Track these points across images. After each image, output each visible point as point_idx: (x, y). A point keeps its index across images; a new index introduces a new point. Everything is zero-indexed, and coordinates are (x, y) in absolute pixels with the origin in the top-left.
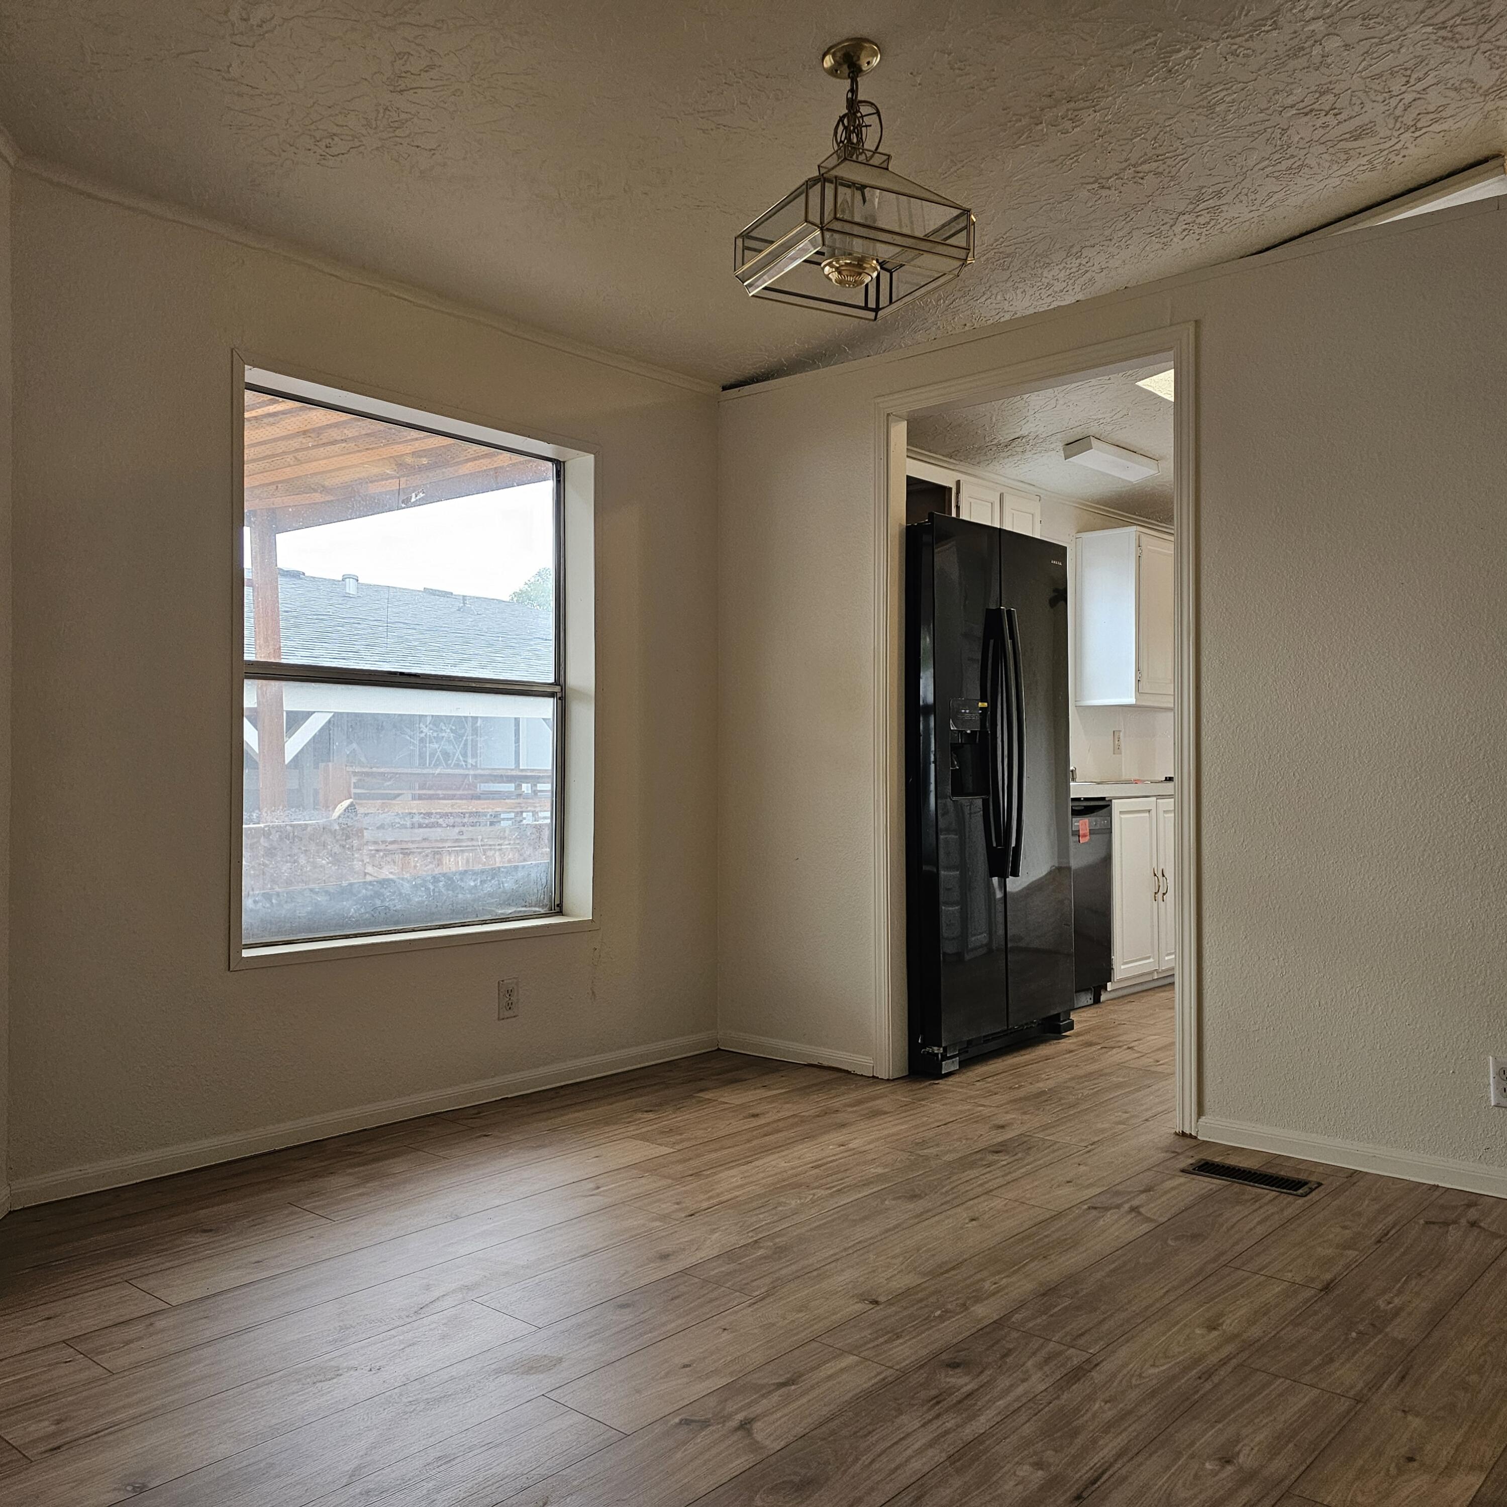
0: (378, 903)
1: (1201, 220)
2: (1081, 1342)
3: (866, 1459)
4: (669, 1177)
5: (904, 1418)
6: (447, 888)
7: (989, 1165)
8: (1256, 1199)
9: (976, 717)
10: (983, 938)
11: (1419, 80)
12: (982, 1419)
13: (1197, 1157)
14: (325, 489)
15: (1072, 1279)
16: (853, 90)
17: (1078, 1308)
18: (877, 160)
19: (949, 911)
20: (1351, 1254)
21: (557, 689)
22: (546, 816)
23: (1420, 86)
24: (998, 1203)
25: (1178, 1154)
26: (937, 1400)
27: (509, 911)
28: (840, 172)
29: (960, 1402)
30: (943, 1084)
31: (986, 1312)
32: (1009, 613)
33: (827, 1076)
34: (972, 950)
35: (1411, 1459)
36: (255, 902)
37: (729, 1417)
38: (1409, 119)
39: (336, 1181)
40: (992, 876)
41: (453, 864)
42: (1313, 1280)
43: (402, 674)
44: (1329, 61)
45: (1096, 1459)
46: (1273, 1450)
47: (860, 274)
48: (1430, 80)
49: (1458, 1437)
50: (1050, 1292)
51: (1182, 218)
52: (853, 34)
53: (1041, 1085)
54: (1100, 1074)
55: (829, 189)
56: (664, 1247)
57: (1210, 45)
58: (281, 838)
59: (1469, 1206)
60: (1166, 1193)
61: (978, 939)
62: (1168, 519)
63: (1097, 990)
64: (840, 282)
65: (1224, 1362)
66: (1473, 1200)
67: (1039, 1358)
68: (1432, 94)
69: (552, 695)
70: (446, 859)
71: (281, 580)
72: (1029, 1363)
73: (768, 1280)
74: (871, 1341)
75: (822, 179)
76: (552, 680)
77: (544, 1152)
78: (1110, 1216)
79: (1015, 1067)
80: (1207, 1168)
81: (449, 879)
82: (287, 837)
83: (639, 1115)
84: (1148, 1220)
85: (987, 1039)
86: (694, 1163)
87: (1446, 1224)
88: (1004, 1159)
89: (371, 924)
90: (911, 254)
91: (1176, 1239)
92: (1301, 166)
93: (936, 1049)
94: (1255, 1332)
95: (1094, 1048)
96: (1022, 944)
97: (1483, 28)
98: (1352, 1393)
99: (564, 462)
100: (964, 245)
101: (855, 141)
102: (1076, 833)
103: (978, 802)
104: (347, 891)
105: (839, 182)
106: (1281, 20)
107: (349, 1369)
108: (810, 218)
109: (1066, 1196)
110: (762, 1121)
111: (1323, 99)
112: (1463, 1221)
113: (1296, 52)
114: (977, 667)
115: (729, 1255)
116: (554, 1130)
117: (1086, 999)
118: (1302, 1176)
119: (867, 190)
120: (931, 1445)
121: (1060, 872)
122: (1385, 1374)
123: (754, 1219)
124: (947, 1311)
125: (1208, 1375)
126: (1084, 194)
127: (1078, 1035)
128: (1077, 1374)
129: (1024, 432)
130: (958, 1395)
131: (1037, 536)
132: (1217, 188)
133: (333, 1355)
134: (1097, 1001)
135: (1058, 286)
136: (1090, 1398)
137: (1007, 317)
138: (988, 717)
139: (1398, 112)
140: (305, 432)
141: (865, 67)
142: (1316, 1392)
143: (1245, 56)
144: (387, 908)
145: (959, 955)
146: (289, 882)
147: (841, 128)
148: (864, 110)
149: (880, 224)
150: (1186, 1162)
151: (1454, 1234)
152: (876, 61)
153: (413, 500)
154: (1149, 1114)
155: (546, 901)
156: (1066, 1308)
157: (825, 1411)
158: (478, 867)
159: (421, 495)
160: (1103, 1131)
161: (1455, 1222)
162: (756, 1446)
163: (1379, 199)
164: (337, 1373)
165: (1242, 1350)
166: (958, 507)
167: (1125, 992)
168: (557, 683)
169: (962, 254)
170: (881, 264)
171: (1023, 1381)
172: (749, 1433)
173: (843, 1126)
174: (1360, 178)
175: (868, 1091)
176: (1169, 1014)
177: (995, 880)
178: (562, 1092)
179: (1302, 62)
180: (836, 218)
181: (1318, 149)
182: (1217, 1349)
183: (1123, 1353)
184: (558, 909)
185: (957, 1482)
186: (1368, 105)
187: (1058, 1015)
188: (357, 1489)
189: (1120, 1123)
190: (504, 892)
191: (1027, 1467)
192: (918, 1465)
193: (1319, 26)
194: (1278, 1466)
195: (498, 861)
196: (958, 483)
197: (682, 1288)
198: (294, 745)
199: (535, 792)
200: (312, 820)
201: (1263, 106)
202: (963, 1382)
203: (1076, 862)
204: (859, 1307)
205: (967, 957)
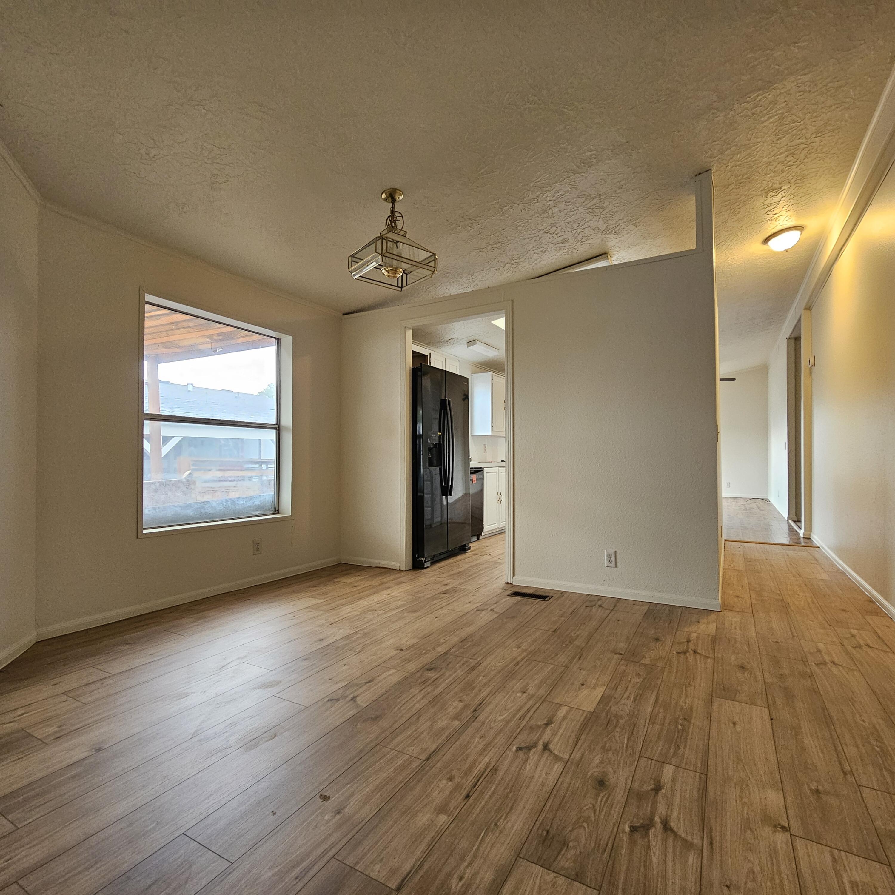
0: (202, 510)
1: (513, 266)
2: (474, 657)
3: (399, 706)
4: (322, 611)
5: (412, 690)
6: (232, 504)
7: (442, 598)
8: (532, 603)
9: (437, 438)
10: (439, 519)
11: (582, 225)
12: (440, 688)
13: (513, 590)
14: (180, 347)
15: (471, 635)
16: (393, 207)
17: (474, 645)
18: (402, 233)
19: (427, 510)
20: (563, 619)
21: (277, 426)
22: (272, 476)
23: (582, 227)
24: (445, 611)
25: (506, 590)
26: (424, 682)
27: (257, 513)
28: (388, 235)
29: (433, 682)
30: (425, 571)
31: (441, 650)
32: (449, 400)
33: (384, 570)
34: (435, 523)
35: (583, 685)
36: (149, 511)
37: (347, 697)
38: (579, 238)
39: (184, 621)
40: (443, 495)
41: (233, 495)
42: (551, 628)
43: (212, 420)
44: (555, 215)
45: (481, 697)
46: (539, 687)
47: (395, 274)
48: (586, 226)
49: (597, 676)
50: (464, 640)
51: (507, 265)
52: (392, 187)
53: (459, 569)
54: (480, 564)
55: (384, 242)
56: (322, 636)
57: (516, 205)
58: (160, 485)
59: (599, 600)
60: (502, 603)
61: (437, 519)
62: (503, 370)
63: (478, 536)
64: (388, 276)
65: (523, 659)
66: (600, 598)
67: (460, 664)
68: (586, 230)
69: (275, 429)
70: (230, 493)
71: (160, 385)
72: (457, 666)
73: (361, 645)
74: (400, 664)
75: (381, 238)
76: (275, 423)
77: (272, 604)
78: (484, 613)
79: (450, 563)
80: (516, 594)
81: (233, 501)
82: (163, 485)
83: (311, 588)
84: (497, 613)
85: (440, 554)
86: (332, 605)
87: (592, 606)
88: (447, 596)
89: (199, 519)
90: (415, 268)
91: (506, 618)
92: (545, 251)
93: (422, 559)
94: (532, 648)
95: (477, 556)
96: (453, 521)
97: (602, 210)
98: (564, 665)
100: (433, 266)
101: (394, 225)
102: (472, 480)
103: (438, 469)
104: (189, 506)
105: (387, 240)
106: (539, 199)
107: (192, 693)
108: (377, 251)
109: (469, 607)
110: (358, 588)
111: (552, 229)
112: (597, 605)
113: (544, 212)
114: (437, 421)
115: (346, 637)
116: (277, 596)
117: (475, 538)
118: (547, 594)
119: (398, 244)
120: (422, 698)
121: (466, 495)
122: (574, 658)
123: (356, 624)
124: (428, 650)
125: (518, 663)
126: (474, 253)
127: (472, 551)
128: (473, 668)
129: (453, 337)
130: (432, 680)
131: (458, 374)
132: (519, 256)
133: (185, 688)
134: (478, 539)
135: (465, 285)
136: (478, 676)
137: (448, 295)
138: (442, 438)
139: (576, 235)
140: (172, 323)
141: (397, 199)
142: (553, 666)
143: (528, 211)
144: (206, 512)
145: (431, 525)
146: (164, 503)
147: (388, 220)
148: (397, 215)
149: (403, 256)
150: (509, 592)
151: (594, 609)
152: (401, 197)
153: (218, 351)
154: (496, 577)
155: (273, 509)
156: (469, 646)
157: (383, 691)
158: (244, 496)
159: (221, 349)
160: (482, 583)
161: (595, 605)
162: (357, 706)
163: (570, 264)
164: (187, 695)
165: (528, 654)
166: (430, 362)
167: (487, 536)
168: (277, 424)
169: (433, 270)
170: (404, 271)
171: (455, 672)
172: (355, 701)
173: (389, 588)
174: (565, 256)
175: (398, 575)
176: (503, 542)
177: (444, 497)
178: (280, 582)
179: (546, 215)
180: (387, 252)
181: (551, 245)
182: (521, 654)
183: (489, 659)
184: (277, 512)
185: (432, 710)
186: (567, 232)
187: (465, 545)
188: (196, 739)
189: (487, 581)
190: (255, 505)
191: (456, 702)
192: (418, 706)
193: (551, 203)
194: (542, 692)
195: (252, 494)
196: (430, 354)
197: (328, 651)
198: (166, 449)
199: (267, 468)
200: (174, 478)
201: (534, 228)
202: (433, 675)
203: (472, 491)
204: (396, 652)
205: (433, 526)
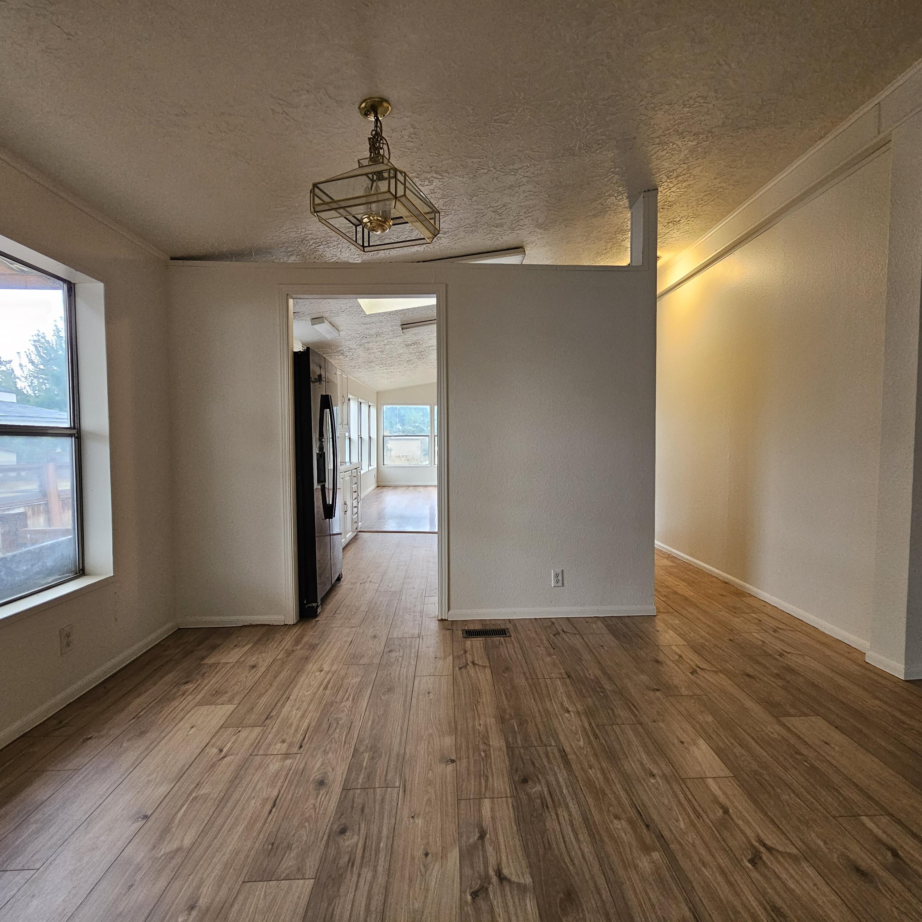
99: (74, 284)
